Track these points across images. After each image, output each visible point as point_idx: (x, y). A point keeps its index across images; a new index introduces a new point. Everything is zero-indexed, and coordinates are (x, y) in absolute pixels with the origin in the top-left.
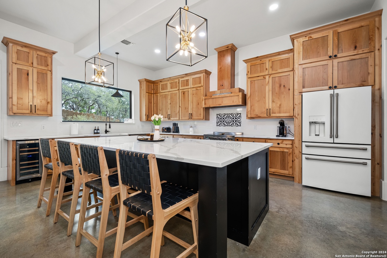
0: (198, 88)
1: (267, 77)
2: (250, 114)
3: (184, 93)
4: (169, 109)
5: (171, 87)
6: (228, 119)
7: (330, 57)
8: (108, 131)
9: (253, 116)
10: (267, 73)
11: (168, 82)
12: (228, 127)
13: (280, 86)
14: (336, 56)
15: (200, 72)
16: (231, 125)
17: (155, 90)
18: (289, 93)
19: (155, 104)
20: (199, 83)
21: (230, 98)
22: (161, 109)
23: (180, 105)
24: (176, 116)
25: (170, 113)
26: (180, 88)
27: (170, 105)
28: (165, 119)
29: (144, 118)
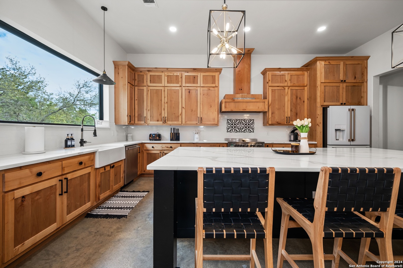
0: (211, 89)
1: (287, 88)
2: (272, 121)
3: (189, 92)
4: (164, 109)
5: (168, 81)
6: (240, 125)
7: (342, 81)
8: (85, 142)
9: (274, 122)
10: (286, 84)
11: (163, 74)
12: (240, 133)
13: (297, 98)
14: (345, 81)
15: (215, 70)
16: (244, 132)
17: (137, 81)
18: (304, 105)
19: (136, 102)
20: (211, 83)
21: (255, 103)
22: (149, 108)
23: (184, 106)
24: (177, 118)
25: (166, 116)
26: (184, 85)
27: (166, 105)
28: (157, 123)
29: (124, 119)
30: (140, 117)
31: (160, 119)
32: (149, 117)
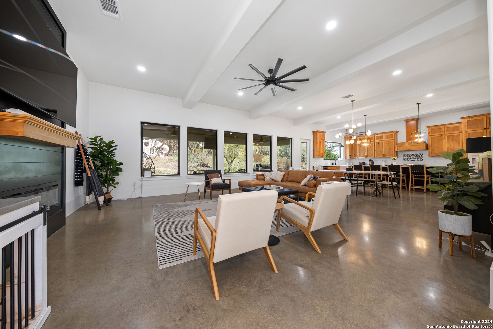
0: (390, 141)
1: (443, 136)
3: (378, 143)
4: (366, 152)
6: (413, 157)
7: (485, 129)
9: (433, 155)
10: (443, 133)
12: (413, 161)
13: (453, 140)
14: (488, 128)
16: (416, 160)
20: (391, 138)
22: (359, 152)
23: (375, 149)
24: (372, 155)
25: (367, 154)
26: (375, 140)
27: (367, 150)
28: (363, 157)
29: (348, 157)
30: (355, 156)
31: (364, 156)
32: (359, 155)
